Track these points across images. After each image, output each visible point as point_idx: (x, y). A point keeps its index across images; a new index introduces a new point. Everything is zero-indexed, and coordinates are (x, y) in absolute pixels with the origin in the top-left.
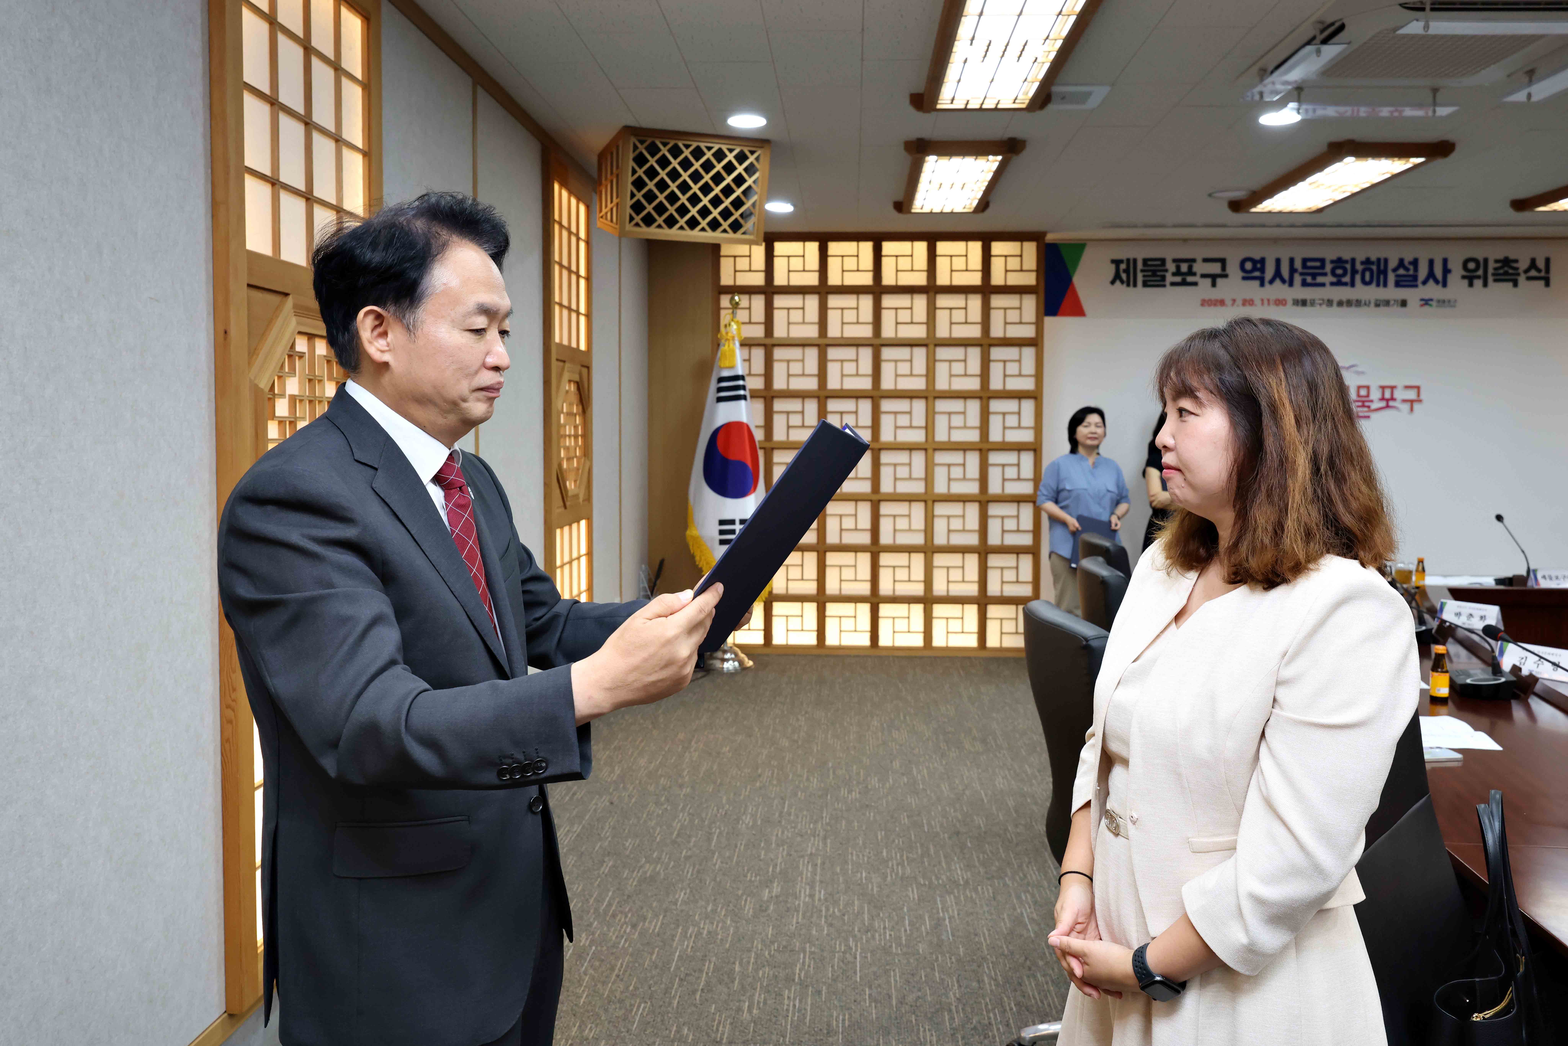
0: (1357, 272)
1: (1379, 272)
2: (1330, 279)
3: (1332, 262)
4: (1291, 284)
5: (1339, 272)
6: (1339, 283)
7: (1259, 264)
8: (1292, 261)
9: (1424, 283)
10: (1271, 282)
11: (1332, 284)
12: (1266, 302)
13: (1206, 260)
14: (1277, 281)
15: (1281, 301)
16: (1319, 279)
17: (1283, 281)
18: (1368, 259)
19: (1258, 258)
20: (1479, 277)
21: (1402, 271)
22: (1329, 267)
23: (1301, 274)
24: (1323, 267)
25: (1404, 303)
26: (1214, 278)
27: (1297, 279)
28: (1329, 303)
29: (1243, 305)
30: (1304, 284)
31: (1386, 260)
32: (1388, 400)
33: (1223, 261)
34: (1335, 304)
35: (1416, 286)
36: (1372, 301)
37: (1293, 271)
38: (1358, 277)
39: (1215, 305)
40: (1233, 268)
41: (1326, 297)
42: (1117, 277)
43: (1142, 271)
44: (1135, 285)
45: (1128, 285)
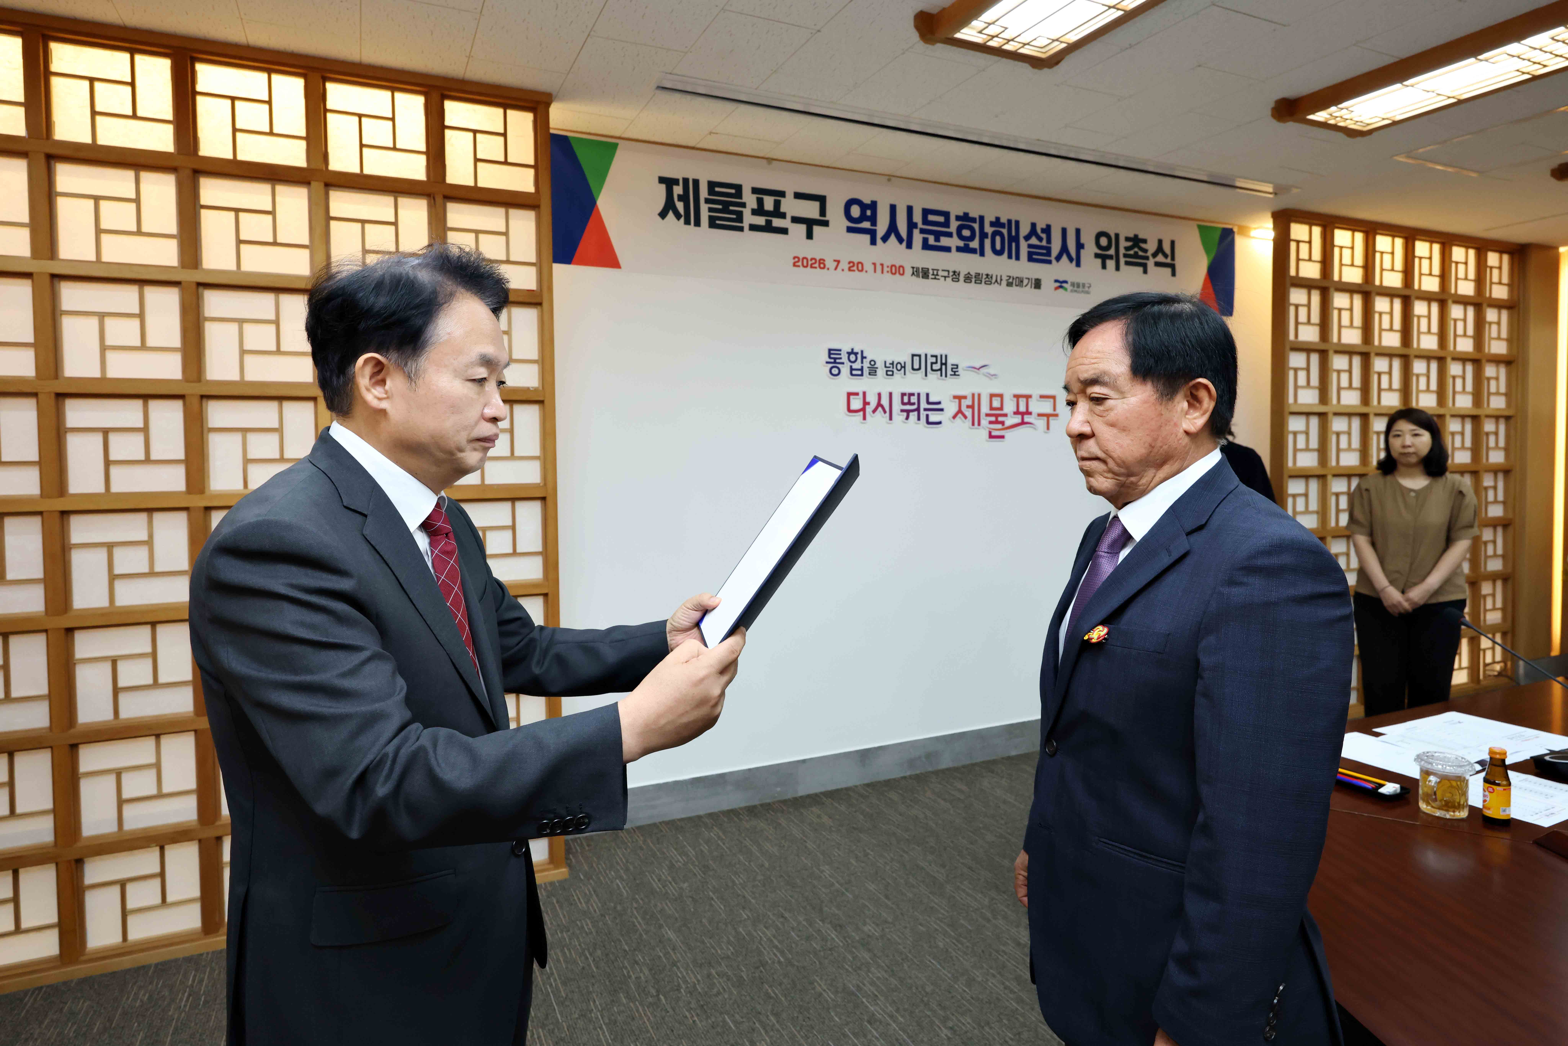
0: (987, 236)
1: (1012, 239)
2: (954, 242)
3: (958, 218)
4: (912, 245)
5: (966, 233)
6: (965, 249)
7: (869, 210)
8: (910, 209)
9: (1058, 258)
10: (885, 239)
11: (959, 249)
12: (879, 268)
13: (798, 196)
14: (893, 238)
15: (896, 270)
16: (944, 241)
17: (900, 240)
18: (998, 219)
19: (867, 201)
20: (1110, 257)
21: (1034, 241)
22: (954, 225)
23: (922, 231)
24: (947, 224)
25: (1037, 284)
26: (810, 224)
27: (918, 238)
28: (955, 276)
29: (850, 269)
30: (926, 246)
31: (1017, 223)
32: (1023, 414)
33: (821, 200)
34: (962, 278)
35: (1050, 262)
36: (1005, 278)
37: (911, 225)
38: (988, 243)
39: (811, 267)
40: (835, 213)
41: (951, 270)
42: (669, 206)
43: (707, 201)
44: (697, 224)
45: (687, 222)
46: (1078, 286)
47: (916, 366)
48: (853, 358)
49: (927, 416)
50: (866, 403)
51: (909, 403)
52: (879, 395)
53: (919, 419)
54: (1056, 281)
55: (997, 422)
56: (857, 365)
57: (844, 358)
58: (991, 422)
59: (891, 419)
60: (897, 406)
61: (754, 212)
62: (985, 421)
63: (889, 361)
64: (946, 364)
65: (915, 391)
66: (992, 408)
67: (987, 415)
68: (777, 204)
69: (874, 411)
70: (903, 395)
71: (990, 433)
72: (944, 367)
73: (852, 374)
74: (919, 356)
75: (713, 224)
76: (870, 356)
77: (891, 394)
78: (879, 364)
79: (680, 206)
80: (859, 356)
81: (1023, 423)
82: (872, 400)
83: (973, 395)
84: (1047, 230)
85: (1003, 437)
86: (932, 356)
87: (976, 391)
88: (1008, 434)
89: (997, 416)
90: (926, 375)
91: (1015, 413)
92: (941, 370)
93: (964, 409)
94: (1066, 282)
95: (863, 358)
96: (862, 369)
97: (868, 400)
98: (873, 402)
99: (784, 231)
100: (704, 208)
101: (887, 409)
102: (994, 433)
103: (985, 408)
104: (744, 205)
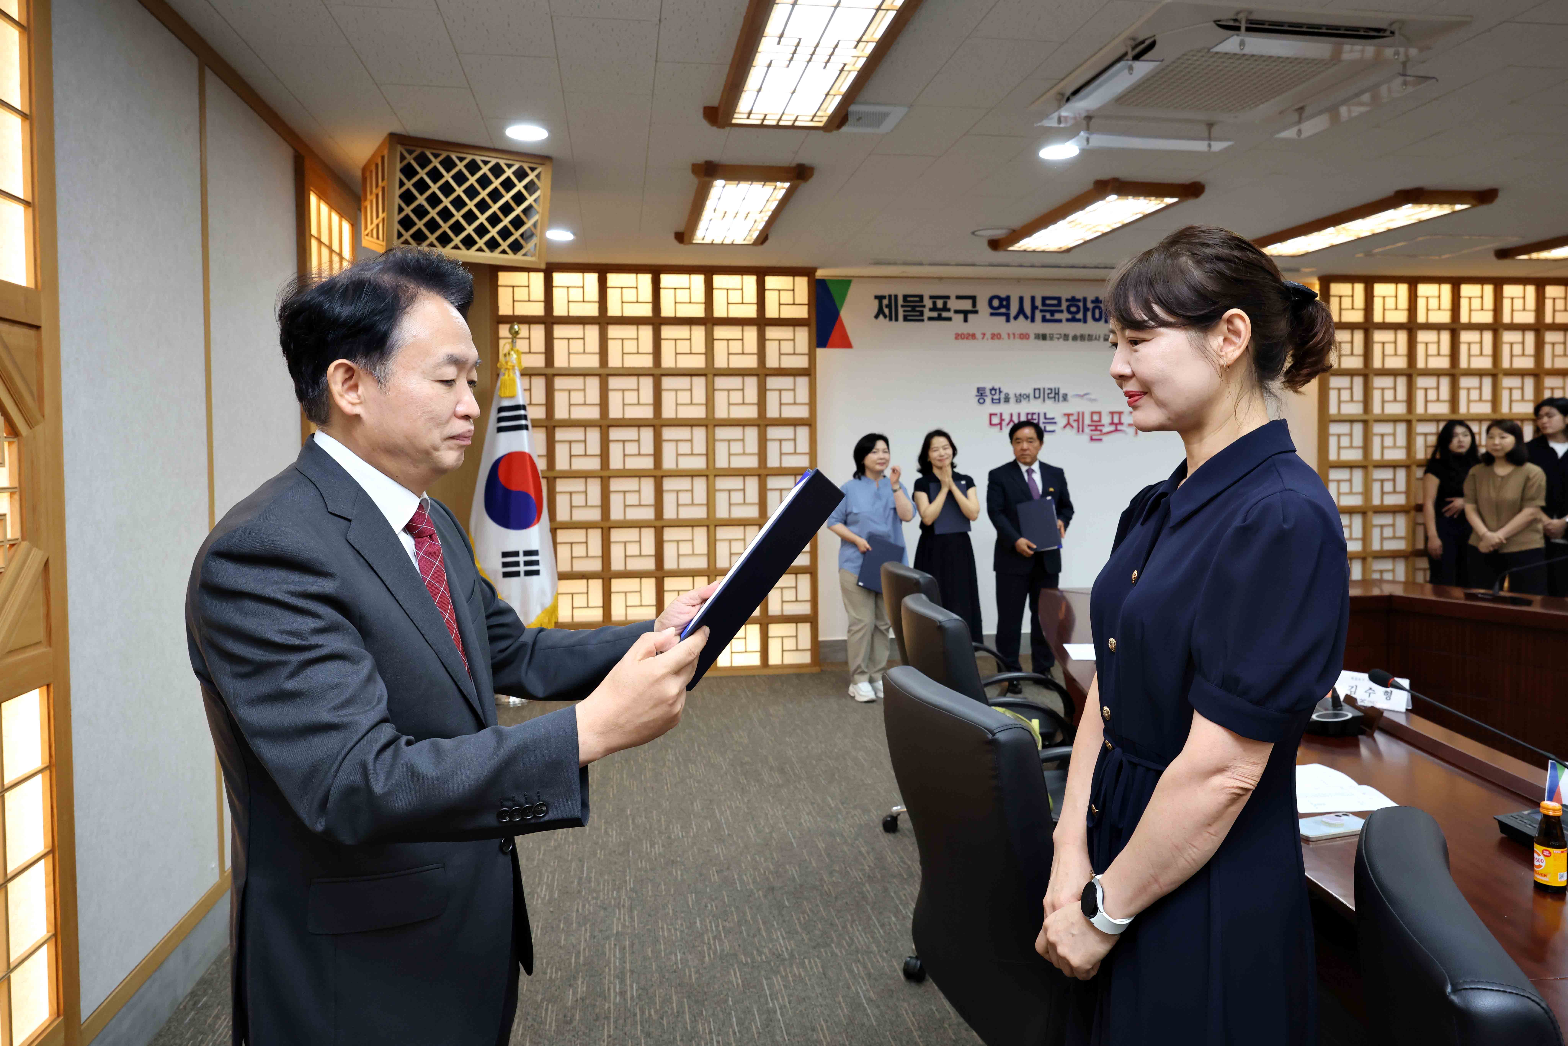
0: (1088, 310)
2: (1065, 316)
3: (1067, 300)
4: (1033, 320)
5: (1073, 309)
6: (1073, 320)
8: (1033, 299)
10: (1016, 318)
11: (1068, 320)
12: (1012, 336)
13: (959, 297)
14: (1021, 317)
15: (1024, 336)
16: (1057, 316)
17: (1026, 317)
19: (1003, 295)
22: (1064, 305)
23: (1042, 311)
24: (1059, 305)
26: (966, 313)
27: (1038, 315)
28: (1066, 337)
29: (992, 338)
30: (1044, 320)
32: (1116, 425)
33: (973, 299)
34: (1070, 338)
36: (1102, 336)
37: (1034, 308)
38: (1089, 314)
39: (967, 338)
40: (982, 305)
41: (1063, 332)
42: (880, 312)
43: (902, 306)
44: (897, 320)
45: (891, 319)
47: (1037, 395)
48: (993, 392)
50: (1002, 420)
52: (1011, 415)
55: (1096, 430)
56: (996, 397)
57: (988, 393)
58: (1092, 430)
61: (931, 310)
62: (1087, 430)
63: (1018, 393)
64: (1058, 394)
65: (1036, 411)
66: (1092, 421)
67: (1089, 426)
68: (945, 304)
71: (1091, 437)
72: (1057, 396)
73: (993, 402)
74: (1039, 389)
75: (906, 319)
76: (1005, 390)
78: (1012, 396)
79: (886, 311)
80: (998, 391)
81: (1116, 430)
82: (1007, 418)
83: (1079, 413)
85: (1101, 440)
86: (1049, 389)
87: (1081, 410)
88: (1105, 438)
89: (1096, 426)
90: (1044, 401)
91: (1110, 424)
92: (1055, 397)
93: (1071, 422)
95: (1000, 392)
96: (999, 399)
97: (1004, 417)
99: (949, 319)
100: (900, 310)
102: (1094, 437)
103: (1087, 421)
104: (924, 306)
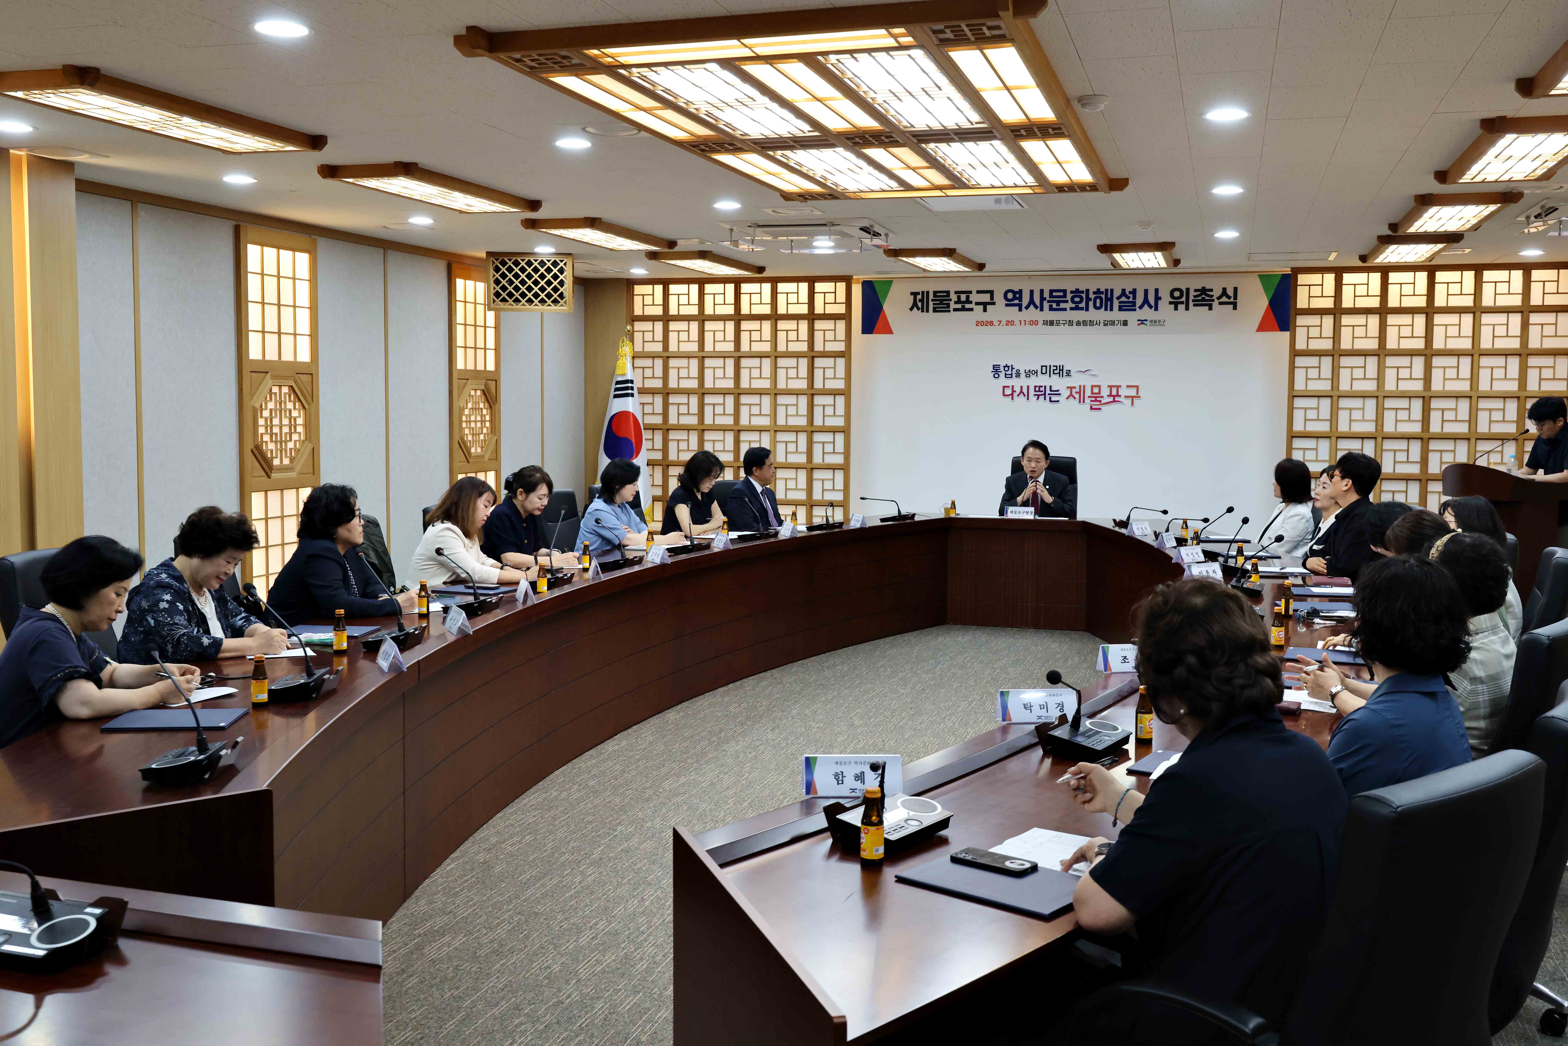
0: (1090, 300)
1: (1107, 299)
2: (1070, 305)
3: (1072, 292)
4: (1042, 310)
5: (1077, 299)
6: (1077, 308)
7: (1018, 295)
8: (1042, 291)
9: (1141, 307)
10: (1027, 308)
11: (1071, 309)
12: (1023, 323)
13: (978, 292)
14: (1032, 307)
15: (1034, 323)
16: (1062, 305)
17: (1036, 307)
18: (1098, 290)
19: (1016, 290)
20: (1182, 303)
21: (1123, 299)
22: (1069, 296)
23: (1049, 302)
24: (1065, 296)
25: (1125, 323)
26: (985, 305)
27: (1046, 305)
28: (1071, 323)
29: (1007, 325)
30: (1051, 309)
31: (1112, 290)
32: (1114, 396)
33: (991, 293)
34: (1074, 324)
35: (1135, 310)
36: (1102, 322)
37: (1042, 299)
38: (1091, 304)
39: (986, 325)
40: (999, 298)
41: (1068, 319)
42: (915, 305)
43: (933, 300)
44: (927, 311)
45: (923, 311)
46: (1155, 322)
47: (1044, 371)
48: (1007, 369)
49: (1050, 398)
50: (1013, 391)
51: (1039, 391)
52: (1022, 387)
53: (1045, 399)
54: (1138, 320)
55: (1096, 401)
56: (1009, 372)
57: (1002, 369)
58: (1091, 401)
59: (1028, 399)
60: (1032, 392)
61: (956, 303)
62: (1088, 400)
63: (1027, 369)
64: (1062, 370)
65: (1043, 385)
66: (1092, 393)
67: (1089, 397)
68: (968, 297)
69: (1018, 395)
70: (1035, 387)
71: (1091, 407)
72: (1061, 372)
73: (1006, 377)
74: (1046, 366)
75: (935, 310)
76: (1016, 367)
77: (1028, 387)
78: (1022, 372)
79: (920, 304)
80: (1010, 368)
81: (1114, 401)
83: (1080, 386)
84: (1134, 292)
85: (1100, 409)
86: (1054, 366)
87: (1082, 384)
88: (1103, 408)
89: (1096, 397)
90: (1050, 376)
91: (1108, 396)
92: (1059, 373)
93: (1074, 393)
94: (1147, 320)
95: (1012, 368)
96: (1012, 374)
98: (1018, 390)
99: (972, 310)
100: (931, 303)
101: (1026, 394)
102: (1094, 407)
103: (1088, 393)
104: (950, 300)
